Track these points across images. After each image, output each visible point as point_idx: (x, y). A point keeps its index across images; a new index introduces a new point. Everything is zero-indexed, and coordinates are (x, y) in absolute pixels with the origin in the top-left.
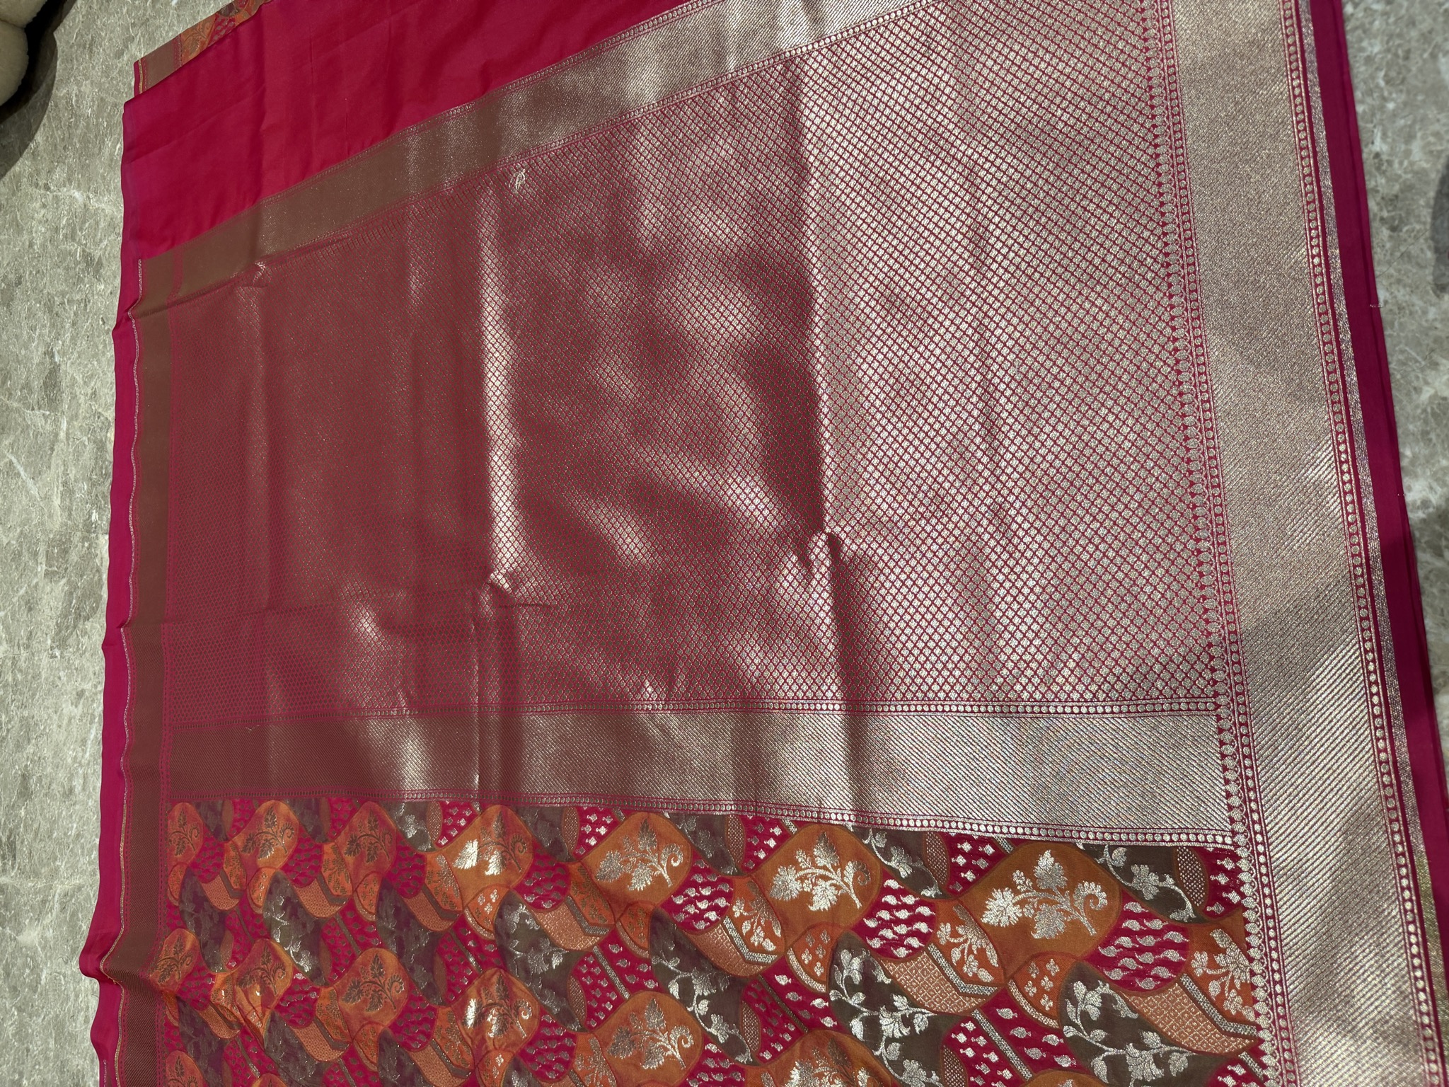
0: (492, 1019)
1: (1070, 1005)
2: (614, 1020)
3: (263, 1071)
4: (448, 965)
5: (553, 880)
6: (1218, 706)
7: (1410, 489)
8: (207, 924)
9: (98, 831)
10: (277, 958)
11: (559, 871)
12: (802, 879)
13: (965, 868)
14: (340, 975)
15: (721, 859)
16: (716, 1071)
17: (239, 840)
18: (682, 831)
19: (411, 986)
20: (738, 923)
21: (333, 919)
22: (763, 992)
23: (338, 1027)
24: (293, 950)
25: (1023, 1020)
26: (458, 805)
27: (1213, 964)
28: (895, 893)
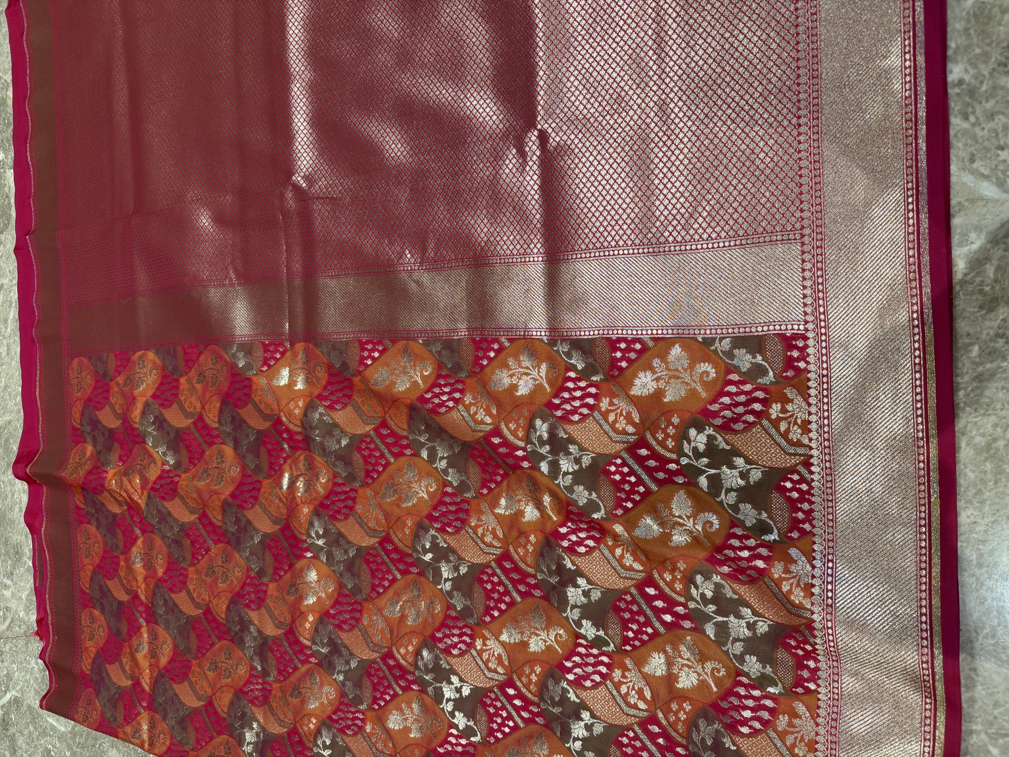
0: (300, 484)
1: (686, 444)
2: (383, 477)
3: (144, 532)
4: (269, 451)
5: (342, 390)
6: (803, 236)
7: (951, 72)
8: (101, 439)
9: (20, 382)
10: (150, 456)
11: (346, 383)
12: (511, 376)
13: (621, 360)
14: (194, 465)
15: (457, 367)
16: (451, 504)
17: (120, 379)
18: (431, 351)
19: (244, 468)
20: (467, 408)
21: (188, 428)
22: (484, 450)
23: (195, 499)
24: (161, 450)
25: (654, 455)
26: (275, 344)
27: (784, 410)
28: (573, 380)
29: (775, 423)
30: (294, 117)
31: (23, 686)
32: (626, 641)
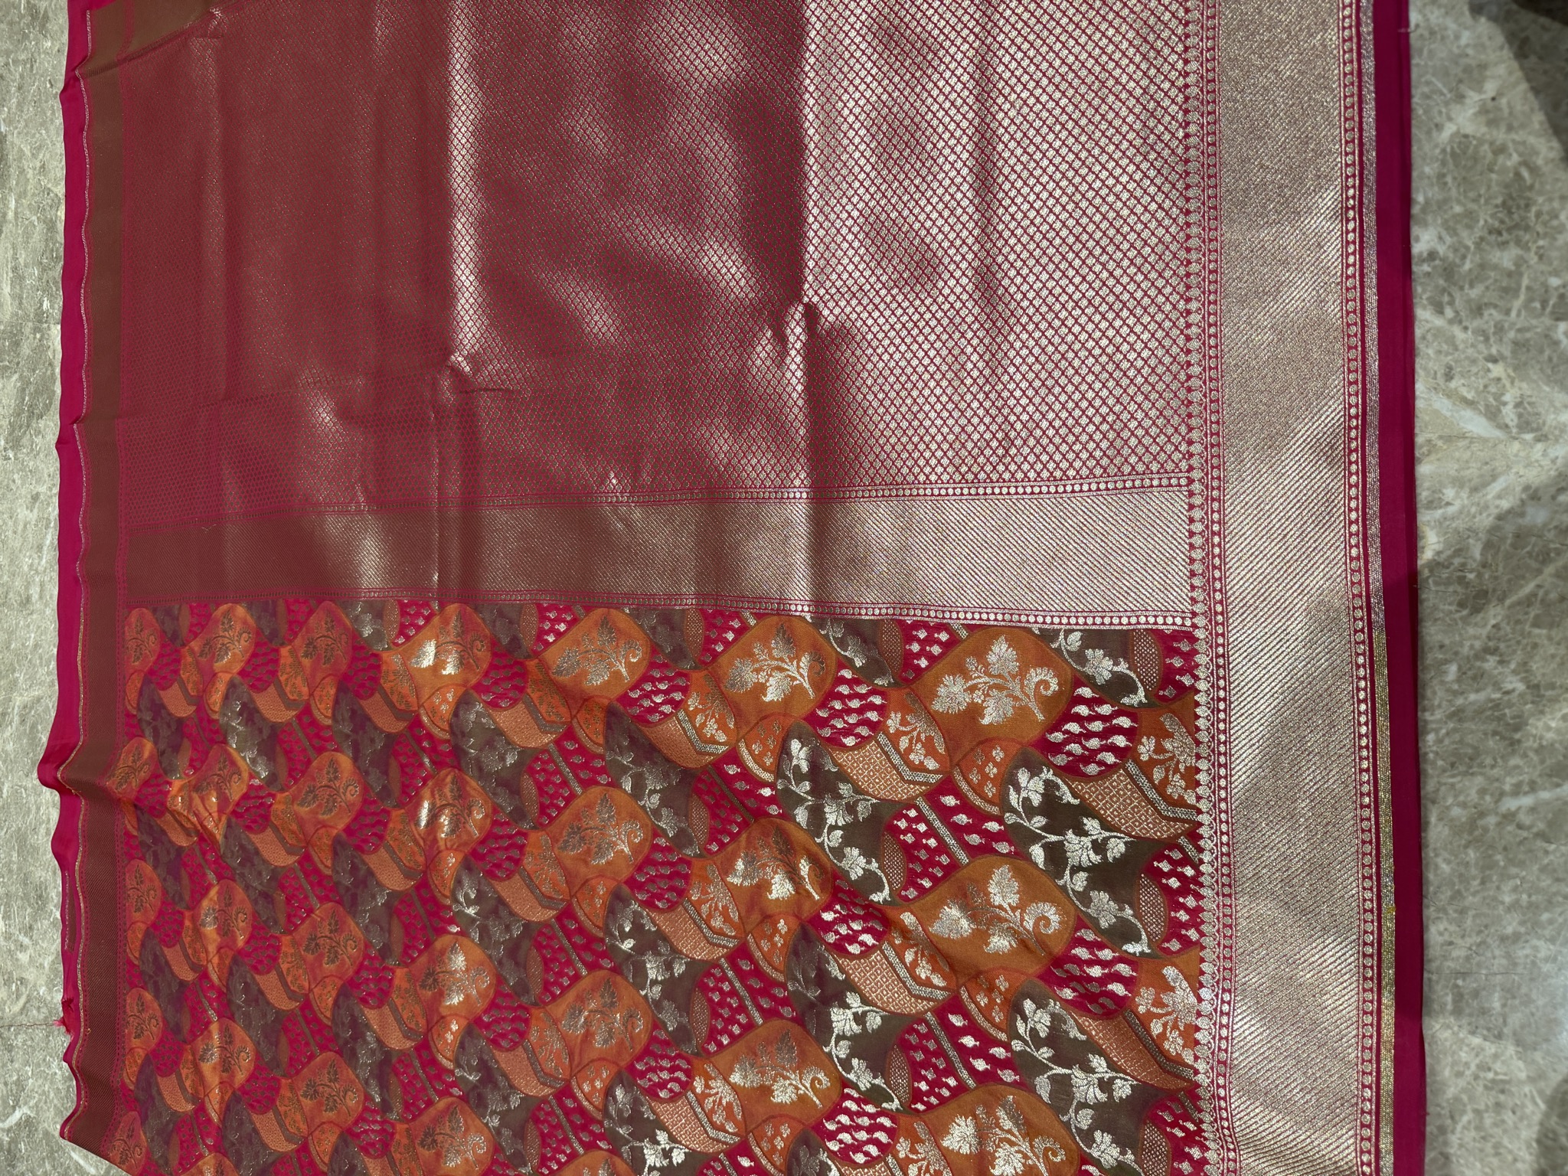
0: (445, 820)
1: (1013, 793)
2: (566, 816)
3: (220, 877)
4: (402, 766)
5: (510, 679)
6: (1191, 481)
7: (1418, 240)
8: (165, 732)
9: (56, 641)
10: (233, 763)
11: (517, 669)
12: (758, 671)
13: (919, 655)
14: (296, 781)
15: (679, 653)
16: (663, 864)
17: (196, 645)
18: (641, 626)
19: (366, 789)
21: (289, 724)
22: (713, 784)
23: (293, 832)
24: (249, 755)
25: (965, 807)
26: (416, 604)
27: (1159, 749)
28: (850, 683)
29: (1146, 768)
30: (455, 267)
31: (40, 1100)
32: (917, 1095)
